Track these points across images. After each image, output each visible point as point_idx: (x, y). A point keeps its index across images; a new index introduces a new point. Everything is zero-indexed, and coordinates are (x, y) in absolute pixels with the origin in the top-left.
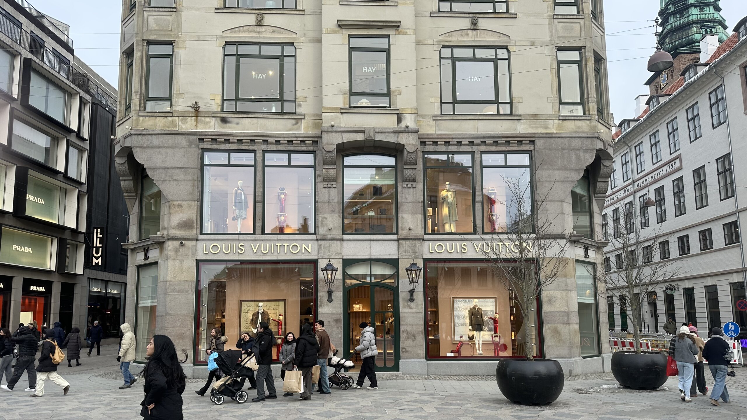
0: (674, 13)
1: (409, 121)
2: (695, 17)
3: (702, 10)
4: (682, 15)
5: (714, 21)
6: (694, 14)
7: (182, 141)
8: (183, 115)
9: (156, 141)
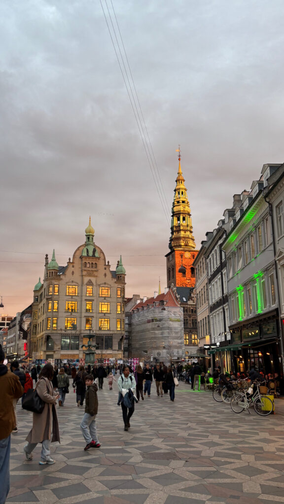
0: (176, 231)
1: (94, 332)
2: (182, 236)
3: (185, 232)
4: (178, 233)
5: (188, 238)
6: (182, 234)
7: (58, 334)
8: (59, 330)
9: (55, 334)
